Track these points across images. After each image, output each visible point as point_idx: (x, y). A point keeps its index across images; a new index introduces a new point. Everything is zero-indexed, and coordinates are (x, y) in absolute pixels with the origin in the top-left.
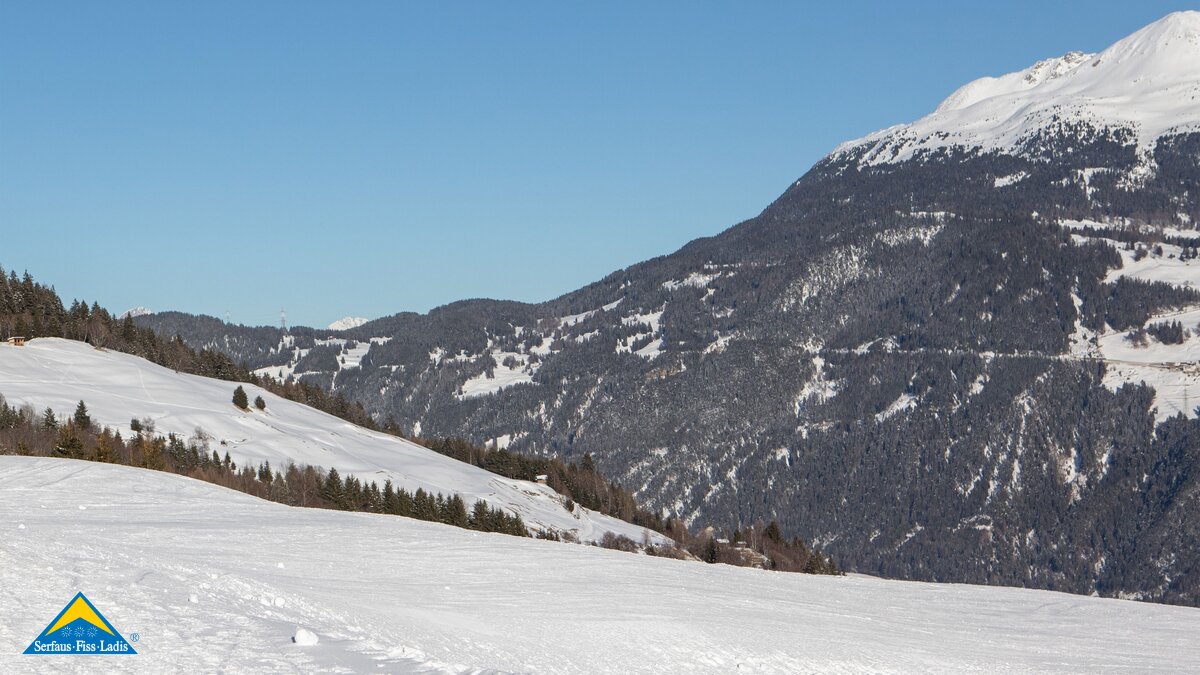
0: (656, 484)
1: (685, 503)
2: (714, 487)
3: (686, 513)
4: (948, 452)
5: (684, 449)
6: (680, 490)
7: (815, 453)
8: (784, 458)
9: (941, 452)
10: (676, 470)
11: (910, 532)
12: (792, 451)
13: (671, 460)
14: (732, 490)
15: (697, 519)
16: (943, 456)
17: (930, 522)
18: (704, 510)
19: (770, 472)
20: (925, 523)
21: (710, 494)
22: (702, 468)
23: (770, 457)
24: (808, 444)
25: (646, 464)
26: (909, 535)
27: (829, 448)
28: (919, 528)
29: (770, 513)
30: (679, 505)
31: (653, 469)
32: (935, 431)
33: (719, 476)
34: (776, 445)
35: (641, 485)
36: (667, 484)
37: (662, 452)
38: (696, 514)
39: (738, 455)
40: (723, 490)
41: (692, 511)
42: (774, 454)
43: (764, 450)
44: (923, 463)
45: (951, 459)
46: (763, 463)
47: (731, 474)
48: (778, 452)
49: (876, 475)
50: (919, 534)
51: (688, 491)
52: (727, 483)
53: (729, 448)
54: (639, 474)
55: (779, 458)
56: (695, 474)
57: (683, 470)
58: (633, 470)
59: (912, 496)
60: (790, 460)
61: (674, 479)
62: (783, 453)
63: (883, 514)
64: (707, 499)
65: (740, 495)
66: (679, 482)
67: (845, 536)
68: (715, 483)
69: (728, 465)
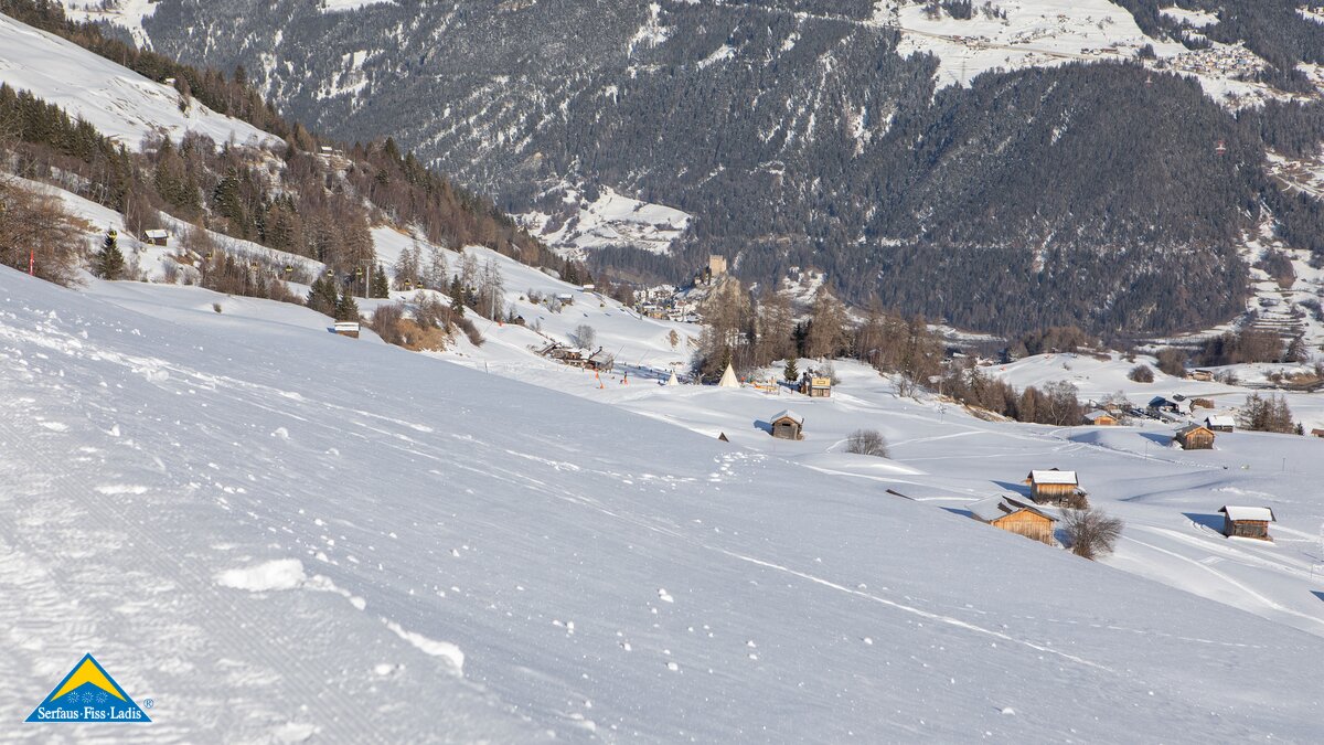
0: (495, 109)
1: (519, 129)
2: (547, 117)
3: (519, 139)
4: (756, 101)
5: (524, 78)
6: (515, 116)
7: (640, 91)
8: (612, 95)
9: (749, 101)
10: (514, 98)
11: (713, 172)
12: (621, 89)
13: (511, 88)
14: (563, 120)
15: (528, 145)
16: (750, 105)
17: (732, 163)
18: (535, 137)
19: (598, 107)
20: (727, 165)
21: (542, 123)
22: (538, 98)
23: (600, 93)
24: (636, 84)
25: (487, 90)
26: (712, 174)
27: (653, 90)
28: (721, 168)
29: (593, 144)
30: (513, 130)
31: (493, 95)
32: (747, 82)
33: (553, 106)
34: (606, 82)
35: (481, 109)
36: (504, 110)
37: (504, 80)
38: (528, 140)
39: (572, 89)
40: (555, 120)
41: (524, 137)
42: (604, 90)
43: (596, 86)
44: (733, 111)
45: (757, 108)
46: (594, 98)
47: (564, 106)
48: (608, 89)
49: (691, 117)
50: (720, 174)
51: (522, 118)
52: (559, 114)
53: (564, 81)
54: (480, 98)
55: (607, 94)
56: (531, 103)
57: (521, 98)
58: (475, 95)
59: (719, 139)
60: (618, 97)
61: (511, 106)
62: (613, 90)
63: (692, 153)
64: (539, 127)
65: (569, 126)
66: (516, 110)
67: (657, 171)
68: (548, 113)
69: (562, 98)
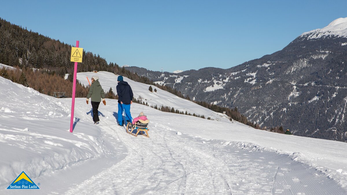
0: (253, 116)
1: (260, 121)
2: (267, 117)
3: (260, 123)
4: (326, 111)
5: (260, 107)
6: (259, 117)
7: (293, 110)
8: (285, 110)
9: (324, 111)
10: (258, 112)
11: (316, 131)
12: (287, 109)
13: (257, 110)
14: (272, 118)
15: (262, 124)
16: (325, 112)
17: (321, 128)
18: (264, 123)
19: (281, 114)
20: (319, 128)
21: (266, 119)
22: (264, 112)
23: (281, 110)
24: (291, 107)
25: (250, 110)
26: (315, 131)
27: (296, 109)
28: (318, 130)
29: (281, 124)
30: (258, 121)
31: (252, 112)
32: (323, 106)
33: (269, 114)
34: (283, 107)
35: (249, 115)
36: (255, 115)
37: (255, 108)
38: (262, 123)
39: (274, 109)
40: (269, 118)
41: (261, 123)
42: (283, 109)
43: (280, 109)
44: (320, 114)
45: (327, 113)
46: (280, 112)
47: (272, 114)
48: (284, 109)
49: (308, 116)
50: (318, 131)
51: (260, 118)
52: (271, 116)
53: (271, 107)
54: (249, 113)
55: (284, 110)
56: (262, 113)
57: (260, 112)
58: (247, 112)
59: (317, 122)
60: (286, 111)
61: (257, 114)
62: (285, 109)
63: (309, 126)
64: (265, 120)
65: (273, 119)
66: (258, 115)
67: (299, 131)
68: (267, 116)
69: (271, 112)
